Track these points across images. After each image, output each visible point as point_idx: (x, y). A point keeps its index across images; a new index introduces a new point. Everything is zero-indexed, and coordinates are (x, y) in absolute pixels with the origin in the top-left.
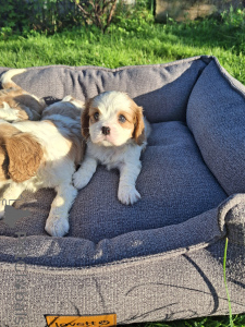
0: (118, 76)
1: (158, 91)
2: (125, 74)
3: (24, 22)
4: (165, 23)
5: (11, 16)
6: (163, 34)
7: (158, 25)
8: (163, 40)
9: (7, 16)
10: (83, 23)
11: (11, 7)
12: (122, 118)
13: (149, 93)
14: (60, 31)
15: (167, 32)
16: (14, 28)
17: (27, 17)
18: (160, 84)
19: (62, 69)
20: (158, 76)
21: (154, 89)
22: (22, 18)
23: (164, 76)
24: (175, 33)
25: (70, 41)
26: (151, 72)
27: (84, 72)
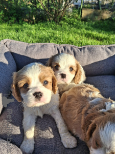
0: (82, 51)
1: (105, 60)
2: (86, 49)
3: (20, 18)
4: (87, 21)
5: (14, 15)
6: (87, 26)
7: (83, 22)
8: (86, 29)
9: (13, 15)
10: (48, 20)
11: (15, 11)
12: (71, 69)
13: (100, 61)
14: (37, 23)
15: (88, 25)
16: (15, 21)
17: (22, 15)
18: (106, 57)
19: (53, 46)
20: (105, 52)
21: (103, 59)
22: (19, 16)
23: (108, 52)
24: (92, 26)
25: (43, 28)
26: (101, 49)
27: (64, 48)
